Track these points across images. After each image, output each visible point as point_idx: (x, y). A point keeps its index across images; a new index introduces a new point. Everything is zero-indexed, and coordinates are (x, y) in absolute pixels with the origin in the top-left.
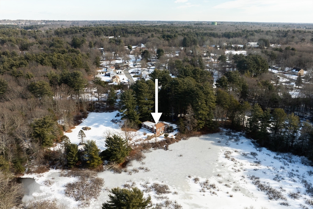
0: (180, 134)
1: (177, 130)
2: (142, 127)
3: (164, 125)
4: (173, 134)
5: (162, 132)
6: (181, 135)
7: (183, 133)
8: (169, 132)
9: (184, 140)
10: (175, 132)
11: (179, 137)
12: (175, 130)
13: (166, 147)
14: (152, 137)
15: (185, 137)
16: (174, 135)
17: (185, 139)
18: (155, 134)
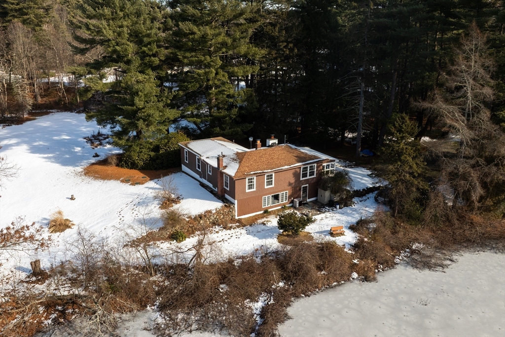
0: (390, 222)
1: (372, 196)
2: (184, 168)
3: (293, 159)
4: (344, 218)
5: (276, 197)
6: (394, 232)
7: (411, 218)
8: (320, 207)
9: (415, 264)
10: (365, 209)
11: (380, 244)
12: (362, 194)
13: (264, 313)
14: (200, 224)
15: (426, 243)
16: (353, 228)
17: (426, 264)
18: (228, 203)
